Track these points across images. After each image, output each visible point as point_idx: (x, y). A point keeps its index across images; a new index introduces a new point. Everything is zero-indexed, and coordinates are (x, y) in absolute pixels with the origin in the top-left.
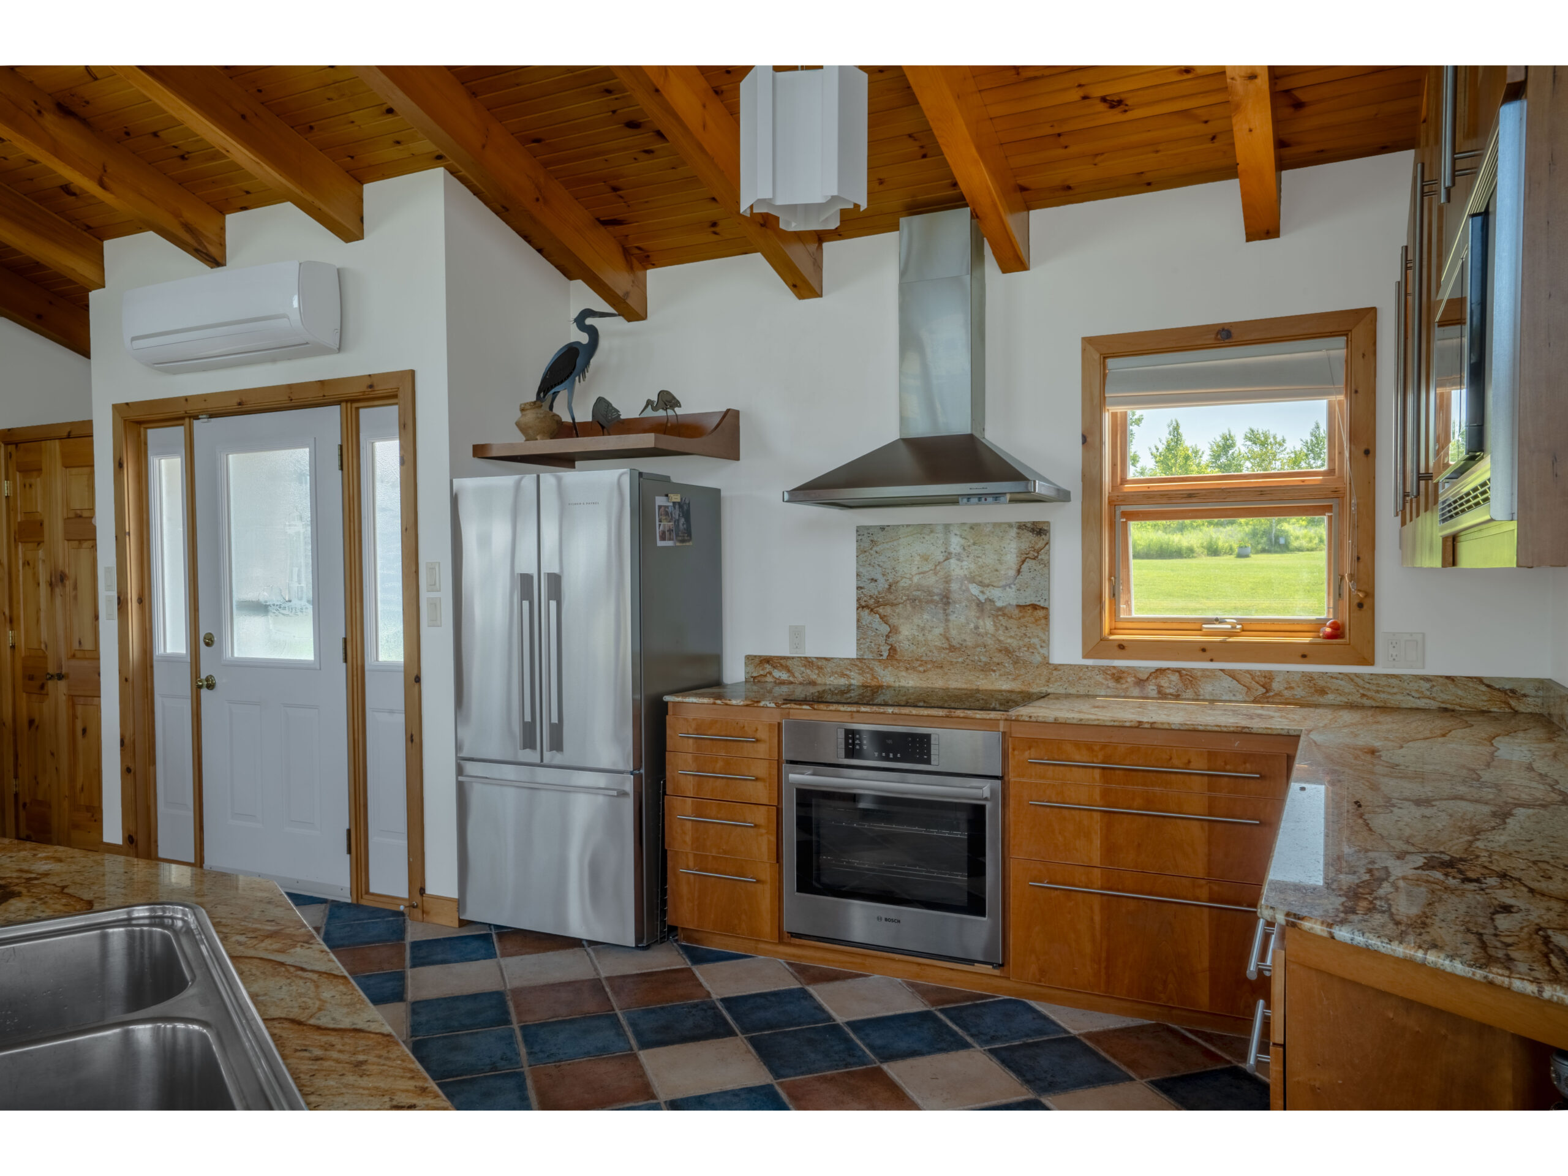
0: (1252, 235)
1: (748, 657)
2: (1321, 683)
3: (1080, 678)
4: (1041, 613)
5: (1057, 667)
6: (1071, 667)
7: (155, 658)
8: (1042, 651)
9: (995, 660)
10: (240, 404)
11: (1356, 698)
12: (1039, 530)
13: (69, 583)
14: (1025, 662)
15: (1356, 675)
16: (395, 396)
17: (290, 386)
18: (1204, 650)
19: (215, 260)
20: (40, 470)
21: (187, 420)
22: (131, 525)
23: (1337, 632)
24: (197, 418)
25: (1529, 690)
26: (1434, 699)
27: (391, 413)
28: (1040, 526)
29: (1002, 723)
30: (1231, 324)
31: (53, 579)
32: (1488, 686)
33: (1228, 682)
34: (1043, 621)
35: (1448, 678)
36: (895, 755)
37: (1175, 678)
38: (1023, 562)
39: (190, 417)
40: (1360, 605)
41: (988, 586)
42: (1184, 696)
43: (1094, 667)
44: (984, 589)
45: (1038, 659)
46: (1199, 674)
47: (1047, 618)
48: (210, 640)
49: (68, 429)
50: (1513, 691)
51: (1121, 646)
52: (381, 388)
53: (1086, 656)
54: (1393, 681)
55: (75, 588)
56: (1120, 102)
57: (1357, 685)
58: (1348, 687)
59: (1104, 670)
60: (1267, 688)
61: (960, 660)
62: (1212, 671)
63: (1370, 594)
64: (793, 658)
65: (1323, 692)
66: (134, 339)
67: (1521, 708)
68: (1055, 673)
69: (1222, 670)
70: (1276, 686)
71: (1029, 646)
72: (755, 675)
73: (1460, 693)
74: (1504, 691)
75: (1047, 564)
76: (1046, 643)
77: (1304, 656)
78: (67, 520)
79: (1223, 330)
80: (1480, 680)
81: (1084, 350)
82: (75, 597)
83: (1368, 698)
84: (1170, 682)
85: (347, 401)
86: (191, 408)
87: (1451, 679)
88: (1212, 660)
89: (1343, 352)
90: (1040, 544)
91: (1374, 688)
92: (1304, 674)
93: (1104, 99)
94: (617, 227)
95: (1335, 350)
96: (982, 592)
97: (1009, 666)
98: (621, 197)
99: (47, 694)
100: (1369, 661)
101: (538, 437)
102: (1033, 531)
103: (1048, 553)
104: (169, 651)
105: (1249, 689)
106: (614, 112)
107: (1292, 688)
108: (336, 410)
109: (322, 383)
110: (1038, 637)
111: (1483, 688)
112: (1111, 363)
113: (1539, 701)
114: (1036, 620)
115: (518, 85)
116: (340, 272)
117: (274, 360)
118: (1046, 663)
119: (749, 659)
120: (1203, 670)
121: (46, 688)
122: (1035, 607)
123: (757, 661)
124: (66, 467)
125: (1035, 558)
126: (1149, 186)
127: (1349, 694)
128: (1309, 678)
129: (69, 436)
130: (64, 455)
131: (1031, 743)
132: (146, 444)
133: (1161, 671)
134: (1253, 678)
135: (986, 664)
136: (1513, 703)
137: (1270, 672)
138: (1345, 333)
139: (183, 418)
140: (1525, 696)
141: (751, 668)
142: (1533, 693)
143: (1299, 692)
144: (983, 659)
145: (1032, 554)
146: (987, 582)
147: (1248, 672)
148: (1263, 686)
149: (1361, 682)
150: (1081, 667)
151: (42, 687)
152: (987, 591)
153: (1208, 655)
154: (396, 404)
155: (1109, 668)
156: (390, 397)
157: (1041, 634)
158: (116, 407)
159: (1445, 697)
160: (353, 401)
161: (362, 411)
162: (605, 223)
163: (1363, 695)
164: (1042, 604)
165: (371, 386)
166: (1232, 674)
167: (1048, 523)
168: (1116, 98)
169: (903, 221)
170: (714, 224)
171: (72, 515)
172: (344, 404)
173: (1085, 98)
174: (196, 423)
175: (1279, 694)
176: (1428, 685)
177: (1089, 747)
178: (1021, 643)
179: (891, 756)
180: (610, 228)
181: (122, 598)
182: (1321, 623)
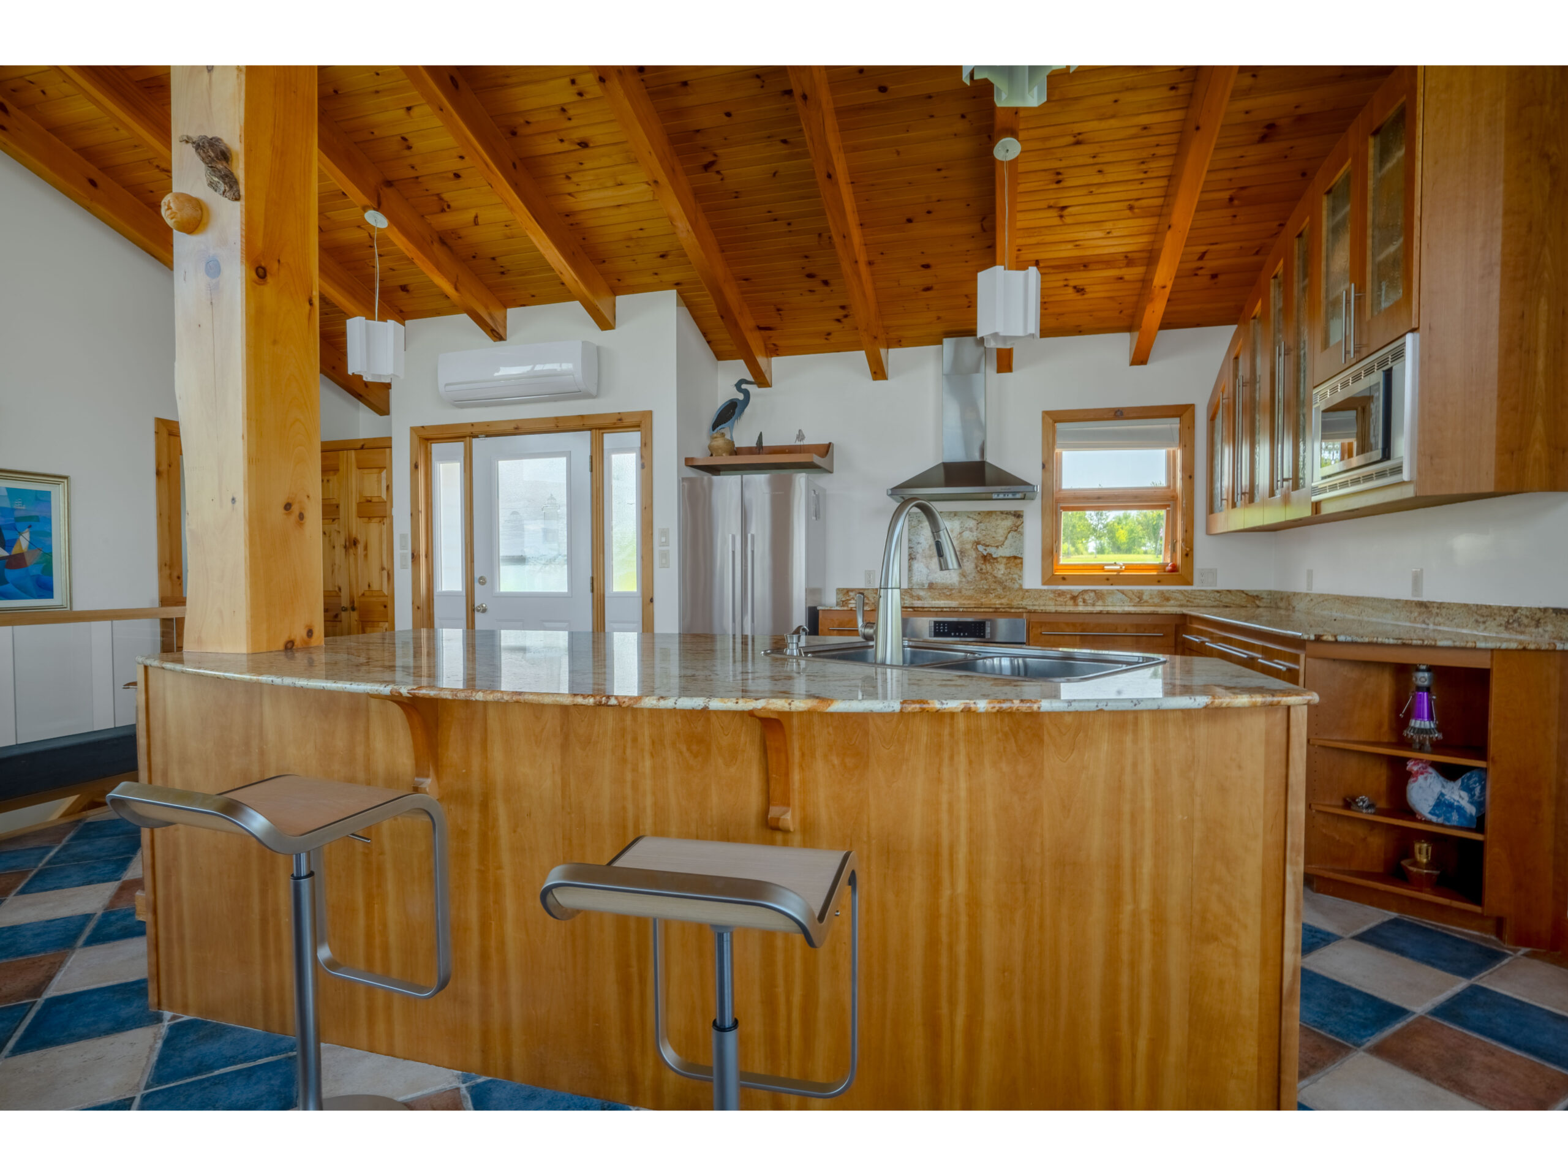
0: (1134, 362)
1: (838, 590)
2: (1167, 595)
3: (1041, 596)
4: (1018, 561)
5: (1027, 591)
6: (1036, 590)
7: (435, 594)
8: (1019, 582)
9: (992, 587)
10: (516, 428)
11: (1185, 602)
12: (1018, 515)
13: (360, 547)
14: (1009, 588)
15: (1185, 591)
16: (639, 426)
17: (557, 418)
18: (1108, 579)
19: (497, 335)
20: (338, 470)
21: (468, 438)
22: (422, 506)
23: (1174, 569)
24: (477, 437)
25: (1264, 595)
26: (1221, 601)
27: (635, 437)
28: (1019, 513)
29: (1025, 615)
30: (1123, 408)
31: (347, 544)
32: (1247, 594)
33: (1120, 596)
34: (1020, 565)
35: (1228, 591)
36: (964, 634)
37: (1092, 594)
38: (1009, 533)
39: (470, 436)
40: (1187, 555)
41: (988, 546)
42: (1097, 604)
43: (1048, 590)
44: (987, 548)
45: (1016, 586)
46: (1105, 592)
47: (1022, 563)
48: (483, 581)
49: (362, 443)
50: (1257, 596)
51: (1064, 578)
52: (628, 421)
53: (1044, 584)
54: (1202, 593)
55: (366, 548)
56: (1083, 289)
57: (1185, 595)
58: (1181, 597)
59: (1054, 592)
60: (1140, 598)
61: (972, 588)
62: (1112, 590)
63: (1192, 549)
64: (868, 589)
65: (1168, 599)
66: (446, 385)
67: (1261, 604)
68: (1027, 594)
69: (1118, 590)
70: (1145, 597)
71: (1012, 579)
72: (843, 599)
73: (1233, 598)
74: (1253, 597)
75: (1022, 534)
76: (1020, 577)
77: (1159, 581)
78: (359, 504)
79: (1119, 410)
80: (1243, 592)
81: (1043, 418)
82: (366, 556)
83: (1190, 602)
84: (1090, 597)
85: (596, 429)
86: (475, 430)
87: (1229, 591)
88: (1112, 585)
89: (1178, 426)
90: (1019, 523)
91: (1193, 597)
92: (1159, 591)
93: (1075, 287)
94: (768, 332)
95: (1174, 424)
96: (985, 550)
97: (1000, 591)
98: (780, 315)
99: (341, 621)
100: (1190, 583)
101: (724, 455)
102: (1015, 515)
103: (1022, 528)
104: (443, 590)
105: (1131, 599)
106: (803, 268)
107: (1153, 598)
108: (587, 434)
109: (582, 417)
110: (1017, 574)
111: (1244, 595)
112: (1058, 426)
113: (1269, 601)
114: (1016, 565)
115: (754, 249)
116: (598, 348)
117: (555, 401)
118: (1021, 588)
119: (839, 590)
120: (1107, 590)
121: (339, 616)
122: (1015, 558)
123: (845, 591)
124: (360, 468)
125: (1016, 531)
126: (1080, 332)
127: (1181, 600)
128: (1162, 593)
129: (362, 448)
130: (358, 461)
131: (1042, 624)
132: (431, 453)
133: (1086, 591)
134: (1133, 594)
135: (987, 590)
136: (1257, 602)
137: (1142, 590)
138: (1180, 416)
139: (465, 437)
140: (1262, 598)
141: (841, 596)
142: (1266, 597)
143: (1156, 600)
144: (985, 587)
145: (1014, 528)
146: (988, 544)
147: (1131, 590)
148: (1139, 598)
149: (1187, 594)
150: (1041, 590)
151: (336, 616)
152: (988, 548)
153: (1110, 582)
154: (639, 431)
155: (1056, 590)
156: (636, 426)
157: (1019, 573)
158: (413, 429)
159: (1227, 600)
160: (600, 429)
161: (605, 435)
162: (760, 328)
163: (1188, 601)
164: (1019, 556)
165: (620, 420)
166: (1122, 592)
167: (1022, 511)
168: (1081, 287)
169: (945, 341)
170: (829, 334)
171: (363, 500)
172: (594, 431)
173: (1066, 286)
174: (474, 440)
175: (1146, 602)
176: (1219, 595)
177: (1074, 625)
178: (1007, 578)
179: (962, 634)
180: (763, 332)
181: (415, 554)
182: (1164, 565)
